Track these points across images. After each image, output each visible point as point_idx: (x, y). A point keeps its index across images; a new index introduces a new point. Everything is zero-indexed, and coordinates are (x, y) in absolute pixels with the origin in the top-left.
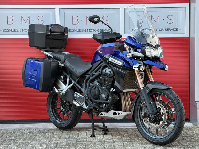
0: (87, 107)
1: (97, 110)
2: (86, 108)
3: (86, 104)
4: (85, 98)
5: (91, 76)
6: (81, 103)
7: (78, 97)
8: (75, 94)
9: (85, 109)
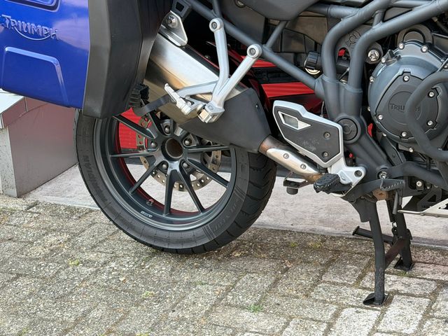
0: (357, 173)
1: (419, 184)
2: (355, 180)
3: (351, 160)
4: (344, 128)
5: (377, 17)
6: (321, 156)
7: (302, 126)
8: (279, 109)
9: (350, 185)
